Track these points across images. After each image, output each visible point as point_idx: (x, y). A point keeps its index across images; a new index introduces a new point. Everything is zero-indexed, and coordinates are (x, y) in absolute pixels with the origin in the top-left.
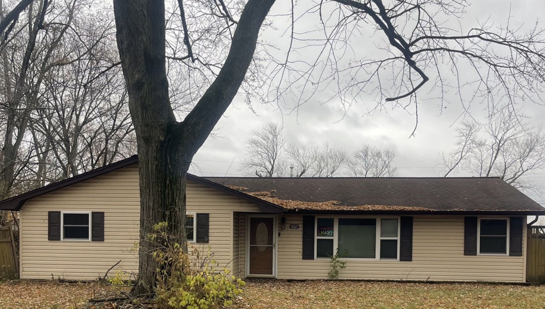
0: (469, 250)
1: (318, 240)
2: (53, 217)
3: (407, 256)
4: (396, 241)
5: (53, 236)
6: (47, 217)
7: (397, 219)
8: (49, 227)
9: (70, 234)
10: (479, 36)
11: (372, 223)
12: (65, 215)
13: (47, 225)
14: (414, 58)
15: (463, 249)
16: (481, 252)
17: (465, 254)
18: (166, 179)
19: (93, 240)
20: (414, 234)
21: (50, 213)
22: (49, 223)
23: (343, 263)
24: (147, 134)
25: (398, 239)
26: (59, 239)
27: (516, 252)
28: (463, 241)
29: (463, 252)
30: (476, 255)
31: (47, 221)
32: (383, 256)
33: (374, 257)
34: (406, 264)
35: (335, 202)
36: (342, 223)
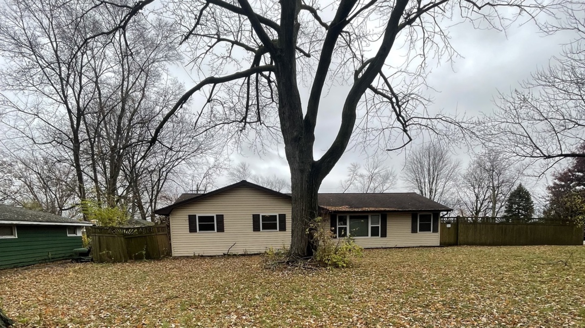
0: (414, 231)
1: (339, 228)
2: (192, 218)
3: (384, 235)
4: (379, 227)
5: (192, 229)
6: (188, 219)
7: (379, 215)
8: (189, 224)
9: (203, 228)
10: (441, 118)
11: (366, 218)
12: (199, 217)
13: (188, 223)
14: (408, 128)
15: (411, 230)
16: (419, 231)
17: (412, 233)
18: (312, 194)
19: (218, 231)
20: (387, 223)
21: (189, 216)
22: (189, 222)
23: (354, 240)
24: (302, 167)
25: (380, 226)
26: (196, 232)
27: (435, 231)
28: (411, 226)
29: (411, 231)
30: (417, 232)
31: (188, 221)
32: (373, 235)
33: (368, 236)
34: (384, 239)
35: (347, 206)
36: (351, 218)
